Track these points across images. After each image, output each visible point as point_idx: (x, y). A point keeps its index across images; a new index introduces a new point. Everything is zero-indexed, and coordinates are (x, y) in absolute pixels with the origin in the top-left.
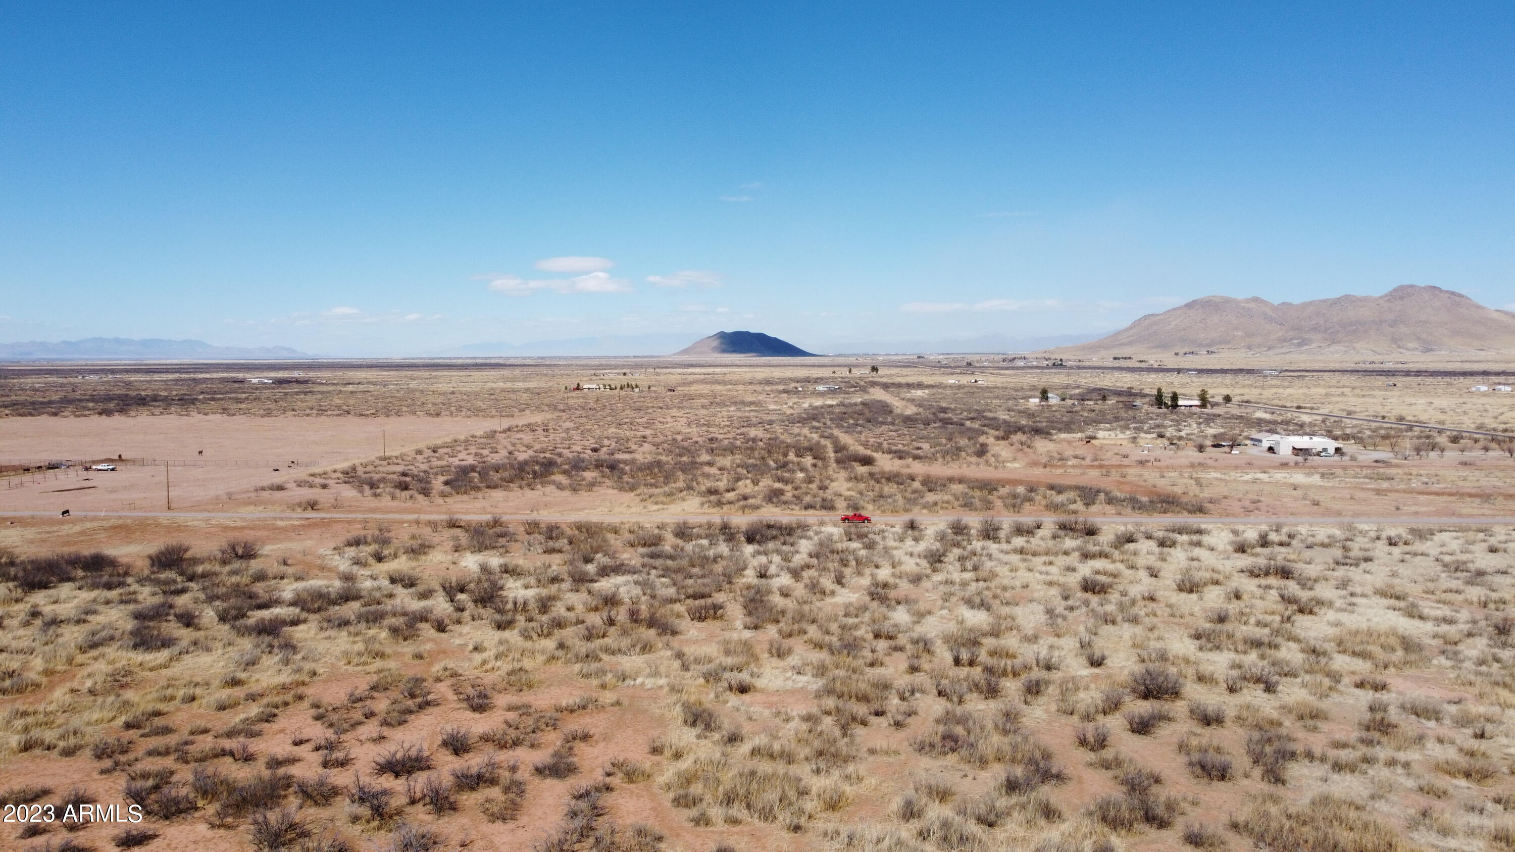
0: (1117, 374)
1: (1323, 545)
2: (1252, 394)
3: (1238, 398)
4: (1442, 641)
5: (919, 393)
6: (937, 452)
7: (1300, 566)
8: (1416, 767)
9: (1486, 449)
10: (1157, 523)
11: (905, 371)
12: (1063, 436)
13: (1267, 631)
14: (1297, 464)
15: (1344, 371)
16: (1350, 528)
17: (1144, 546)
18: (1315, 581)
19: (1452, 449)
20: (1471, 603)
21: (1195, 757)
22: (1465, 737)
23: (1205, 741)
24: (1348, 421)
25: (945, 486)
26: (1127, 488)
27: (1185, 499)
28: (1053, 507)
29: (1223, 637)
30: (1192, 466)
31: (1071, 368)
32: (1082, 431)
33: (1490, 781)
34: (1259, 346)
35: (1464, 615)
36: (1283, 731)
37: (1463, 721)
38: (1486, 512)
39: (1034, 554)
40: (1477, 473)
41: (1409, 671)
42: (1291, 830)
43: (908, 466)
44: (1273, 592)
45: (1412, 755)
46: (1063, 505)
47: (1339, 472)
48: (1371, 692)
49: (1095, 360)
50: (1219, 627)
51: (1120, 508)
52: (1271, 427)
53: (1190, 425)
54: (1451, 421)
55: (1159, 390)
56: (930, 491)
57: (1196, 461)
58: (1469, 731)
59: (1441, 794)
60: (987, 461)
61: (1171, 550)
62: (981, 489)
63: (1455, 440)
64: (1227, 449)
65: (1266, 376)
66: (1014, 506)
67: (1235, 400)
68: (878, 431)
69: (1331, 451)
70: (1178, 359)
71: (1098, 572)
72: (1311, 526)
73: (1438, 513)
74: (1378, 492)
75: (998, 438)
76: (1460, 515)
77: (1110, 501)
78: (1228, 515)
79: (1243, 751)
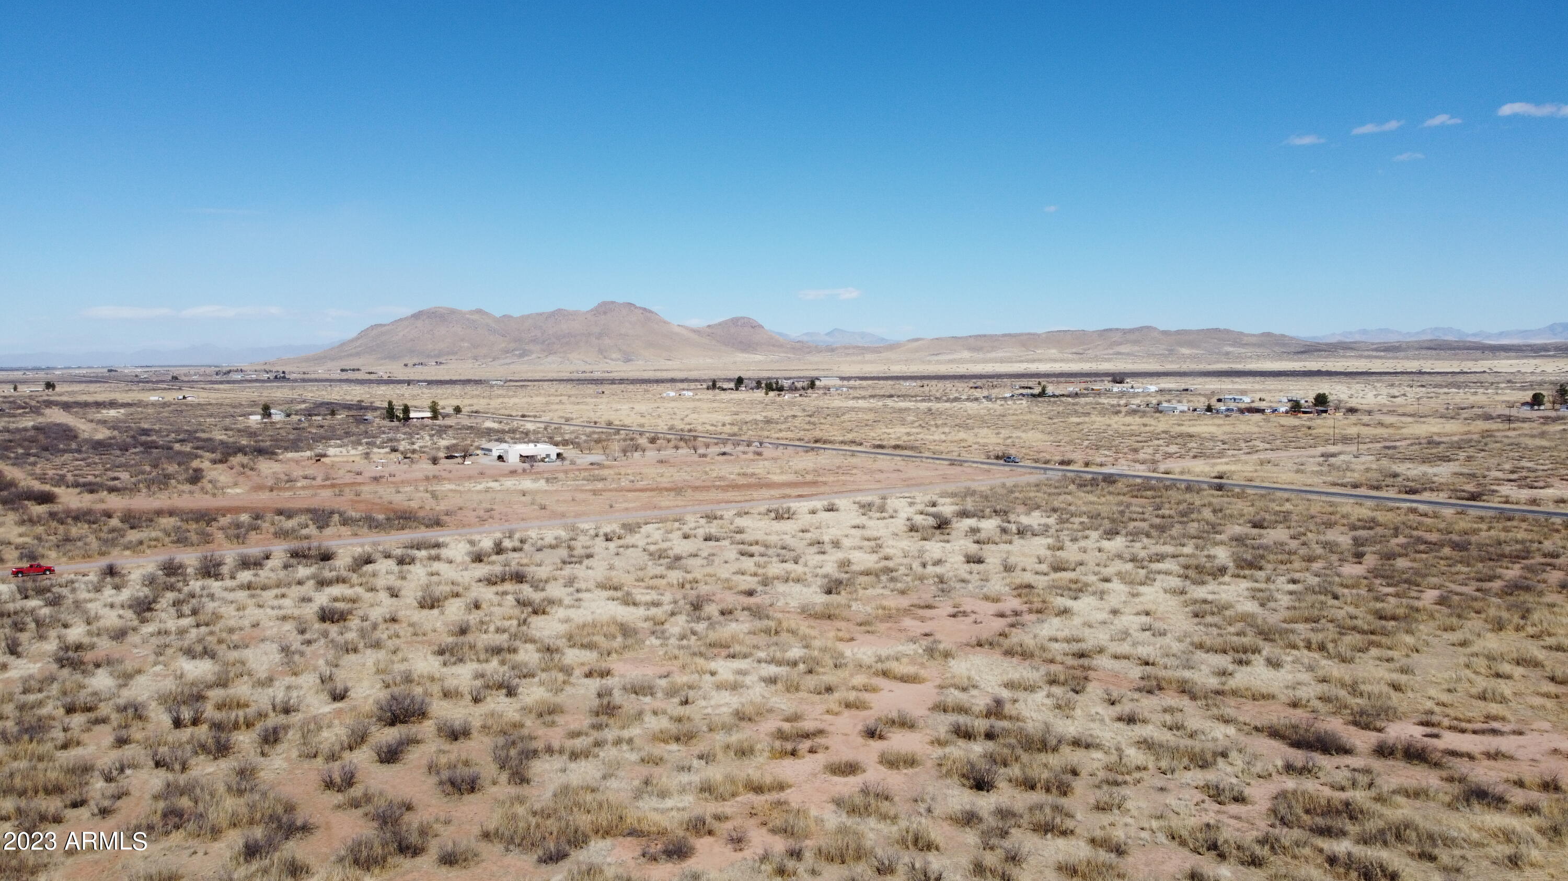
0: (345, 387)
1: (552, 547)
2: (480, 404)
3: (468, 409)
4: (652, 623)
5: (112, 413)
6: (139, 481)
7: (532, 569)
8: (637, 741)
9: (677, 448)
10: (394, 540)
11: (92, 387)
12: (290, 455)
13: (506, 636)
14: (524, 470)
15: (561, 380)
16: (574, 528)
17: (384, 566)
18: (546, 582)
19: (651, 449)
20: (673, 586)
21: (445, 775)
22: (673, 707)
23: (453, 757)
24: (567, 427)
25: (151, 520)
26: (362, 506)
27: (421, 514)
28: (282, 534)
29: (466, 649)
30: (427, 478)
31: (295, 381)
32: (310, 449)
33: (694, 741)
34: (485, 356)
35: (667, 598)
36: (525, 732)
37: (671, 692)
38: (680, 503)
39: (264, 588)
40: (671, 469)
41: (628, 655)
42: (538, 826)
43: (102, 501)
44: (510, 598)
45: (635, 731)
46: (294, 531)
47: (561, 476)
48: (598, 679)
49: (321, 372)
50: (461, 639)
51: (355, 528)
52: (500, 436)
53: (422, 438)
54: (649, 423)
55: (390, 403)
56: (132, 528)
57: (431, 474)
58: (676, 700)
59: (657, 761)
60: (202, 489)
61: (411, 567)
62: (197, 521)
64: (460, 460)
65: (492, 386)
66: (238, 537)
67: (465, 410)
68: (58, 460)
69: (554, 457)
70: (407, 370)
71: (336, 600)
72: (540, 529)
73: (644, 508)
74: (595, 492)
75: (214, 462)
76: (660, 508)
77: (345, 522)
78: (464, 526)
79: (490, 759)
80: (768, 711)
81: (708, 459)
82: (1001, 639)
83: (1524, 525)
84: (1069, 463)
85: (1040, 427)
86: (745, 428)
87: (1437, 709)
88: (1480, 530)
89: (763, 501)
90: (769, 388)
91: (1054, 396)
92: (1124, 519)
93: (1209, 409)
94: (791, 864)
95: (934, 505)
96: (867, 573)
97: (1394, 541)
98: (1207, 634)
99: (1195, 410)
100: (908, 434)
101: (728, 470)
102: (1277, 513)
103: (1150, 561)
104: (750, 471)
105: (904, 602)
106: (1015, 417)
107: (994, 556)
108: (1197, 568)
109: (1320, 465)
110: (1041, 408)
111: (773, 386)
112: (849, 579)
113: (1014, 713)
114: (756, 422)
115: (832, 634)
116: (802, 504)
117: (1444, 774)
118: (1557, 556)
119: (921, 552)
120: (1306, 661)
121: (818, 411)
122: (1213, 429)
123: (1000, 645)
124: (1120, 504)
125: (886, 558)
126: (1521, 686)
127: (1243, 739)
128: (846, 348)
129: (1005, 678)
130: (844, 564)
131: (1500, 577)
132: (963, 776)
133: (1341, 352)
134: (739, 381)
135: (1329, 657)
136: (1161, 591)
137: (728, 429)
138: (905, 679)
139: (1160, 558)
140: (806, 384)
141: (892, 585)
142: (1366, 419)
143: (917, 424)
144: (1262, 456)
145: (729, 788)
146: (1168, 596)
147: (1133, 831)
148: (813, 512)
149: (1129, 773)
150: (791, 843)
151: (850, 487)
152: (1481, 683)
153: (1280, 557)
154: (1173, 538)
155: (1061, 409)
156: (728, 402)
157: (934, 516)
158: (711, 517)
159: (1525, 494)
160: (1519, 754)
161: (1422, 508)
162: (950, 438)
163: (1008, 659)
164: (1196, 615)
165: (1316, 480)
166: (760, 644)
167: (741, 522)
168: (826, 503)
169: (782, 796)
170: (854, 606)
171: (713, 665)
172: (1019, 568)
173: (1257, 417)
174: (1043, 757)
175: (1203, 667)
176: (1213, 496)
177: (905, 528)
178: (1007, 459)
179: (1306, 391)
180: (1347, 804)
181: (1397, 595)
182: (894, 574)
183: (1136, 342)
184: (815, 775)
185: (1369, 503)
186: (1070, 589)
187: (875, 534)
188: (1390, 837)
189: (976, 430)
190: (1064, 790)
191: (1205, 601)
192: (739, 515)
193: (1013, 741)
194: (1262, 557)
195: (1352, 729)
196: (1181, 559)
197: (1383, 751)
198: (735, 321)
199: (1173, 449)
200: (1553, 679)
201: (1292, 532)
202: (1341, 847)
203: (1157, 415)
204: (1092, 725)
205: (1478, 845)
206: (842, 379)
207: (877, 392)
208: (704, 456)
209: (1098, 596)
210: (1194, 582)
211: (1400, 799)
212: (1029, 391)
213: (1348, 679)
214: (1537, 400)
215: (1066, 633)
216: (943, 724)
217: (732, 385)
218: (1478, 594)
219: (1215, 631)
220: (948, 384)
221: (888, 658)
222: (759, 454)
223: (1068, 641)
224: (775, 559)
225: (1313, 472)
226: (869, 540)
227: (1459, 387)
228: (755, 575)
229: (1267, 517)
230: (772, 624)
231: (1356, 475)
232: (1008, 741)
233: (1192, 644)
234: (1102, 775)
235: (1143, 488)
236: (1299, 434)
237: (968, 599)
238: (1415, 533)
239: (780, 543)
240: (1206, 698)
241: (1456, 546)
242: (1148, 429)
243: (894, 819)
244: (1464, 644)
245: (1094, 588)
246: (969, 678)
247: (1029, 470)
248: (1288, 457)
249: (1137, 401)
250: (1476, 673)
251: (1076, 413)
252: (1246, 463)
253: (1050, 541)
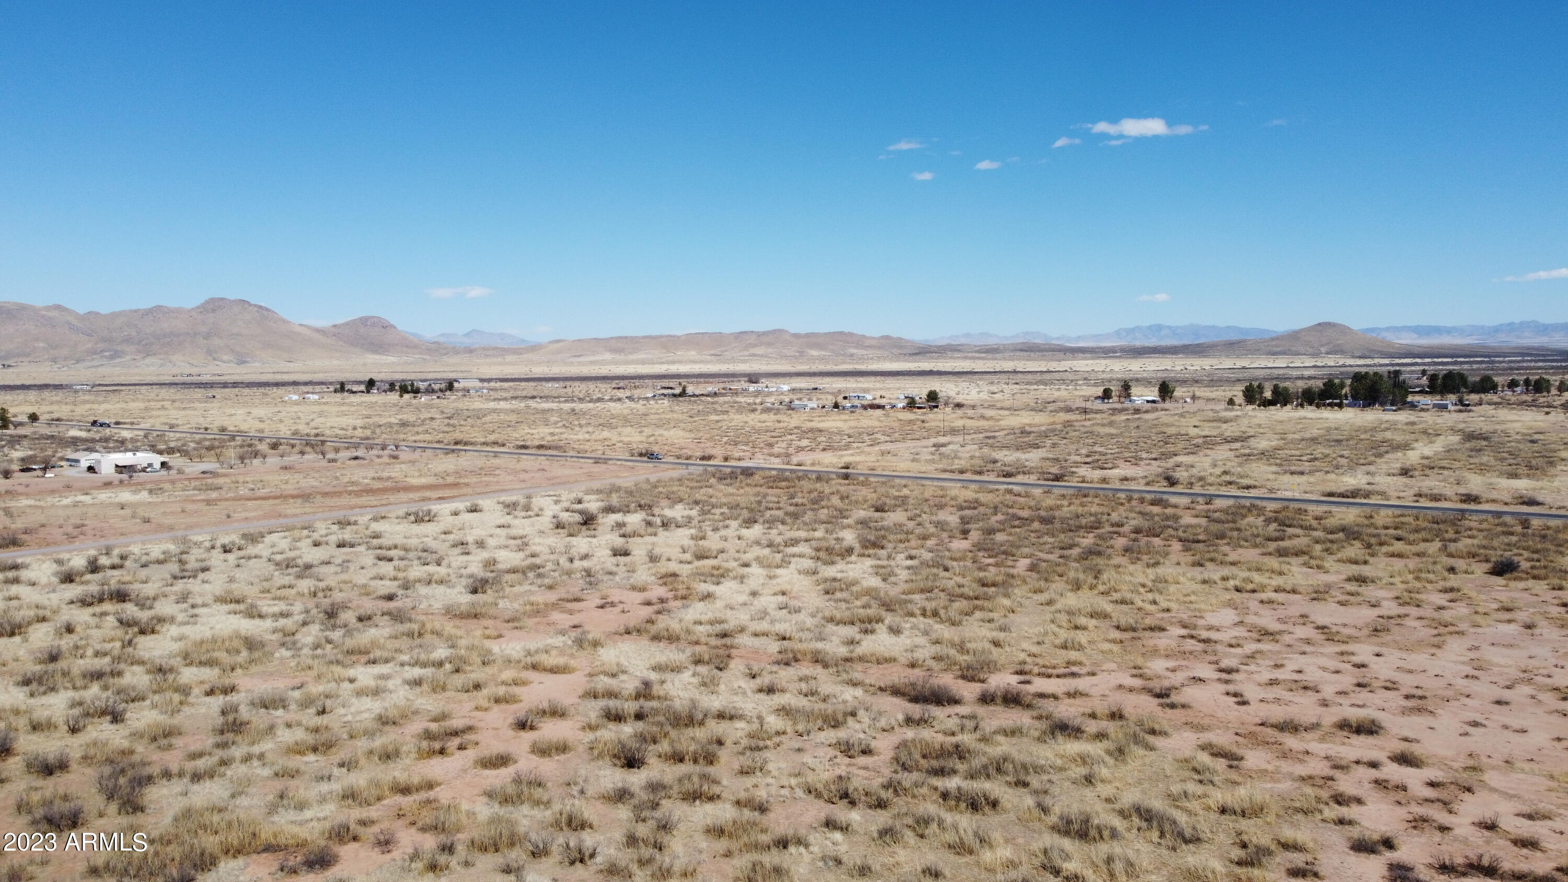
1: (159, 562)
2: (62, 411)
3: (47, 416)
4: (281, 634)
7: (136, 586)
8: (269, 757)
13: (107, 659)
14: (121, 482)
15: (161, 384)
16: (185, 541)
18: (155, 599)
19: (273, 455)
20: (303, 595)
21: (39, 813)
22: (309, 717)
23: (48, 793)
24: (172, 434)
29: (58, 677)
33: (334, 750)
34: (66, 359)
35: (298, 607)
36: (136, 758)
37: (306, 703)
38: (308, 510)
40: (296, 476)
41: (254, 669)
42: (156, 854)
44: (111, 620)
45: (266, 746)
47: (167, 486)
48: (221, 697)
50: (51, 667)
52: (89, 445)
54: (268, 429)
57: (3, 490)
58: (312, 711)
59: (293, 774)
63: (274, 446)
64: (39, 473)
65: (76, 391)
67: (43, 418)
69: (157, 466)
72: (143, 543)
73: (266, 517)
74: (208, 502)
76: (286, 516)
78: (48, 545)
79: (93, 790)
80: (413, 713)
81: (338, 464)
82: (649, 625)
83: (1097, 501)
84: (709, 458)
85: (682, 425)
86: (378, 431)
87: (1029, 660)
88: (1062, 506)
89: (401, 504)
90: (404, 390)
91: (694, 395)
92: (762, 508)
93: (836, 406)
94: (442, 859)
95: (580, 502)
96: (514, 571)
97: (994, 519)
98: (836, 608)
99: (823, 407)
100: (552, 434)
101: (362, 475)
102: (896, 498)
103: (786, 546)
104: (385, 475)
105: (552, 597)
106: (657, 416)
107: (639, 548)
108: (827, 550)
109: (933, 454)
110: (682, 407)
111: (407, 388)
112: (494, 578)
113: (662, 693)
114: (390, 425)
115: (478, 633)
116: (443, 506)
117: (1035, 713)
118: (1122, 525)
119: (568, 547)
120: (922, 626)
121: (457, 413)
122: (840, 424)
123: (647, 631)
124: (757, 494)
125: (533, 556)
126: (1093, 635)
127: (869, 699)
128: (484, 349)
129: (653, 662)
130: (490, 564)
131: (1077, 545)
132: (615, 756)
133: (950, 354)
134: (371, 384)
135: (942, 622)
136: (796, 572)
137: (359, 433)
138: (554, 670)
139: (795, 542)
140: (443, 386)
141: (539, 581)
142: (970, 412)
143: (560, 424)
144: (883, 447)
145: (375, 792)
146: (802, 576)
147: (773, 790)
148: (456, 514)
149: (769, 738)
150: (443, 838)
151: (493, 488)
152: (1063, 635)
153: (899, 536)
154: (805, 524)
155: (701, 407)
156: (359, 404)
157: (581, 512)
158: (343, 523)
159: (1098, 474)
160: (1093, 691)
161: (1016, 489)
162: (594, 437)
163: (656, 644)
164: (827, 593)
165: (930, 467)
166: (403, 647)
167: (376, 527)
168: (468, 504)
169: (432, 794)
170: (502, 604)
171: (351, 672)
172: (664, 558)
173: (879, 412)
174: (690, 732)
175: (834, 638)
176: (840, 484)
177: (551, 526)
178: (650, 456)
179: (919, 389)
180: (957, 746)
181: (997, 565)
182: (541, 570)
183: (769, 344)
184: (465, 771)
185: (973, 486)
186: (713, 575)
187: (521, 532)
188: (992, 771)
189: (620, 429)
190: (710, 759)
191: (835, 580)
192: (375, 519)
193: (661, 719)
194: (884, 537)
195: (960, 682)
196: (813, 543)
197: (986, 699)
198: (364, 321)
199: (805, 443)
200: (1118, 627)
201: (909, 514)
202: (952, 783)
203: (790, 412)
204: (736, 698)
205: (1061, 769)
206: (482, 380)
207: (519, 393)
208: (334, 461)
209: (739, 580)
210: (826, 563)
211: (1000, 738)
212: (670, 391)
213: (957, 640)
214: (1107, 394)
215: (710, 616)
216: (593, 710)
217: (363, 388)
218: (1061, 560)
219: (843, 605)
220: (591, 385)
221: (537, 652)
222: (395, 457)
223: (711, 623)
224: (416, 562)
225: (926, 461)
226: (514, 538)
227: (1046, 384)
228: (395, 579)
229: (888, 501)
230: (415, 627)
231: (962, 462)
232: (657, 719)
233: (824, 618)
234: (745, 742)
235: (778, 479)
236: (915, 427)
237: (616, 590)
238: (1010, 511)
239: (421, 547)
240: (836, 665)
241: (1044, 521)
242: (781, 425)
243: (548, 804)
244: (1050, 603)
245: (735, 573)
246: (618, 664)
247: (671, 466)
248: (904, 448)
249: (772, 399)
250: (1060, 627)
251: (715, 411)
252: (869, 454)
253: (693, 531)
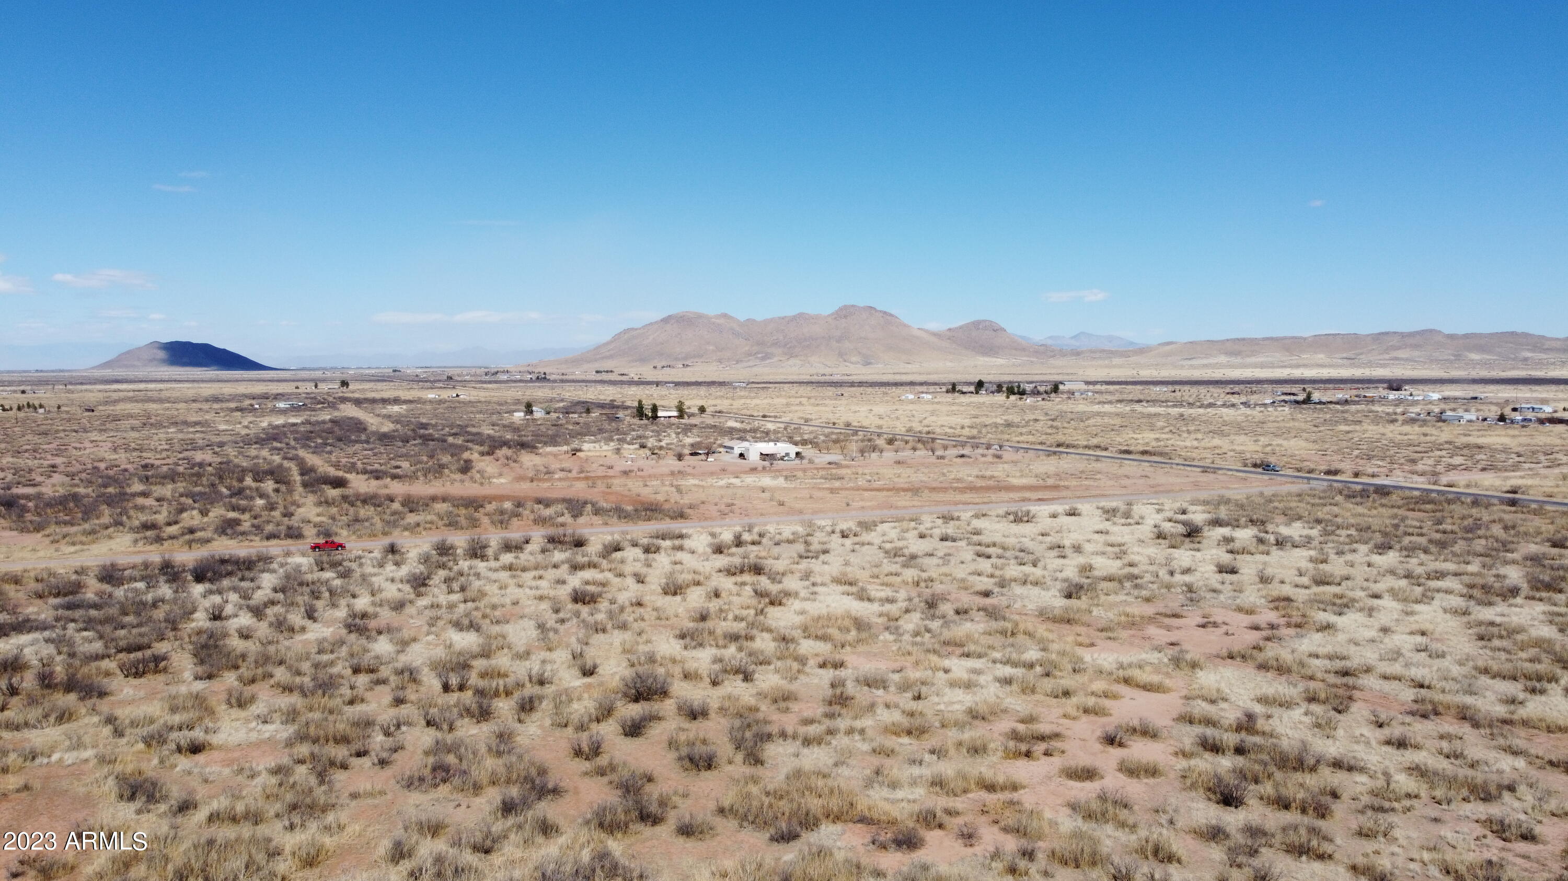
0: (600, 387)
1: (789, 542)
2: (723, 405)
3: (712, 409)
4: (886, 619)
5: (396, 408)
6: (418, 470)
7: (769, 562)
8: (870, 733)
9: (914, 449)
10: (642, 530)
11: (380, 386)
12: (549, 449)
13: (743, 624)
14: (764, 468)
15: (801, 383)
16: (810, 524)
17: (632, 554)
18: (783, 574)
19: (888, 450)
20: (908, 584)
21: (684, 751)
22: (906, 701)
23: (692, 735)
24: (806, 428)
25: (427, 505)
26: (612, 498)
27: (666, 506)
28: (540, 521)
29: (706, 635)
30: (672, 473)
31: (555, 381)
32: (567, 444)
33: (926, 736)
34: (729, 359)
35: (902, 595)
36: (760, 716)
37: (904, 687)
38: (916, 503)
39: (524, 570)
40: (908, 470)
41: (861, 648)
42: (770, 806)
43: (386, 487)
44: (748, 588)
45: (866, 722)
46: (551, 518)
47: (800, 474)
48: (832, 671)
49: (578, 374)
50: (701, 625)
51: (606, 518)
52: (741, 435)
53: (669, 435)
54: (887, 425)
55: (640, 402)
56: (411, 511)
57: (676, 469)
58: (909, 695)
59: (889, 753)
60: (472, 478)
61: (656, 556)
62: (466, 506)
63: (890, 442)
64: (703, 457)
65: (735, 388)
66: (501, 522)
67: (709, 410)
68: (351, 450)
69: (793, 455)
70: (656, 372)
71: (587, 583)
72: (778, 524)
73: (880, 507)
74: (832, 491)
75: (482, 454)
76: (897, 508)
77: (597, 512)
78: (706, 519)
79: (726, 739)
80: (1002, 711)
81: (946, 461)
82: (1255, 652)
84: (1336, 472)
85: (1305, 435)
86: (984, 431)
89: (1001, 504)
90: (1011, 391)
91: (1320, 403)
92: (1398, 533)
93: (1502, 418)
94: (1022, 864)
95: (1184, 512)
96: (1110, 579)
98: (1493, 659)
99: (1485, 420)
100: (1157, 440)
101: (967, 472)
103: (1428, 578)
104: (988, 473)
105: (1149, 610)
106: (1276, 424)
107: (1249, 567)
108: (1483, 587)
110: (1305, 416)
111: (1014, 390)
112: (1090, 585)
113: (1267, 729)
114: (996, 425)
115: (1070, 639)
116: (1043, 507)
119: (1169, 560)
121: (1061, 415)
122: (1506, 440)
124: (1395, 516)
125: (1131, 565)
127: (1534, 773)
128: (1092, 351)
129: (1259, 693)
130: (1086, 569)
132: (1209, 789)
134: (980, 385)
136: (1441, 611)
137: (966, 432)
138: (1147, 688)
139: (1440, 575)
140: (1049, 388)
141: (1136, 592)
143: (1167, 430)
145: (961, 784)
146: (1448, 616)
147: (1400, 861)
148: (1054, 516)
149: (1397, 800)
150: (1024, 843)
151: (1094, 492)
154: (1454, 554)
155: (1328, 416)
156: (968, 405)
157: (1184, 523)
158: (947, 518)
162: (1203, 444)
163: (1262, 673)
164: (1481, 638)
166: (996, 645)
167: (978, 524)
168: (1067, 507)
169: (1015, 796)
170: (1096, 612)
171: (947, 663)
172: (1277, 580)
174: (1299, 777)
175: (1488, 694)
176: (1504, 511)
177: (1152, 535)
178: (1265, 467)
182: (1139, 581)
183: (1416, 347)
184: (1050, 778)
186: (1334, 604)
187: (1119, 540)
189: (1232, 437)
190: (1322, 812)
191: (1492, 624)
192: (976, 516)
193: (1265, 757)
194: (1562, 578)
196: (1465, 578)
198: (976, 325)
199: (1458, 460)
203: (1440, 424)
204: (1356, 747)
206: (1088, 383)
207: (1125, 397)
208: (942, 457)
209: (1366, 612)
210: (1480, 603)
212: (1292, 398)
215: (1329, 649)
216: (1189, 736)
217: (972, 389)
219: (1503, 656)
220: (1203, 390)
221: (1130, 665)
222: (999, 457)
223: (1330, 657)
224: (1013, 561)
226: (1112, 545)
228: (992, 576)
230: (1009, 625)
232: (1260, 756)
233: (1476, 668)
234: (1366, 799)
235: (1421, 500)
237: (1220, 610)
239: (1018, 546)
240: (1490, 726)
242: (1428, 438)
243: (1133, 828)
245: (1361, 604)
246: (1218, 690)
247: (1290, 480)
249: (1417, 409)
251: (1345, 421)
252: (1546, 477)
253: (1312, 553)
